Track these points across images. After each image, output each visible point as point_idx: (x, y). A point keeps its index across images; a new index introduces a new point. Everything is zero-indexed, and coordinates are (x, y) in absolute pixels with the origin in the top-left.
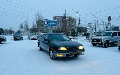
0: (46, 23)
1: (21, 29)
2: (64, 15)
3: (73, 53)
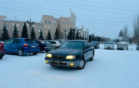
3: (56, 61)
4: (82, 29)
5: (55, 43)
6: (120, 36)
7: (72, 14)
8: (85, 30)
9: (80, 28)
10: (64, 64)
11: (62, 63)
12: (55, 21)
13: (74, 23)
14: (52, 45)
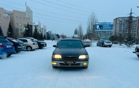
0: (98, 27)
1: (75, 35)
2: (129, 16)
3: (68, 62)
4: (39, 26)
5: (26, 41)
6: (75, 34)
7: (28, 8)
8: (42, 27)
9: (37, 24)
10: (77, 64)
11: (76, 63)
12: (7, 15)
13: (30, 18)
14: (24, 43)
